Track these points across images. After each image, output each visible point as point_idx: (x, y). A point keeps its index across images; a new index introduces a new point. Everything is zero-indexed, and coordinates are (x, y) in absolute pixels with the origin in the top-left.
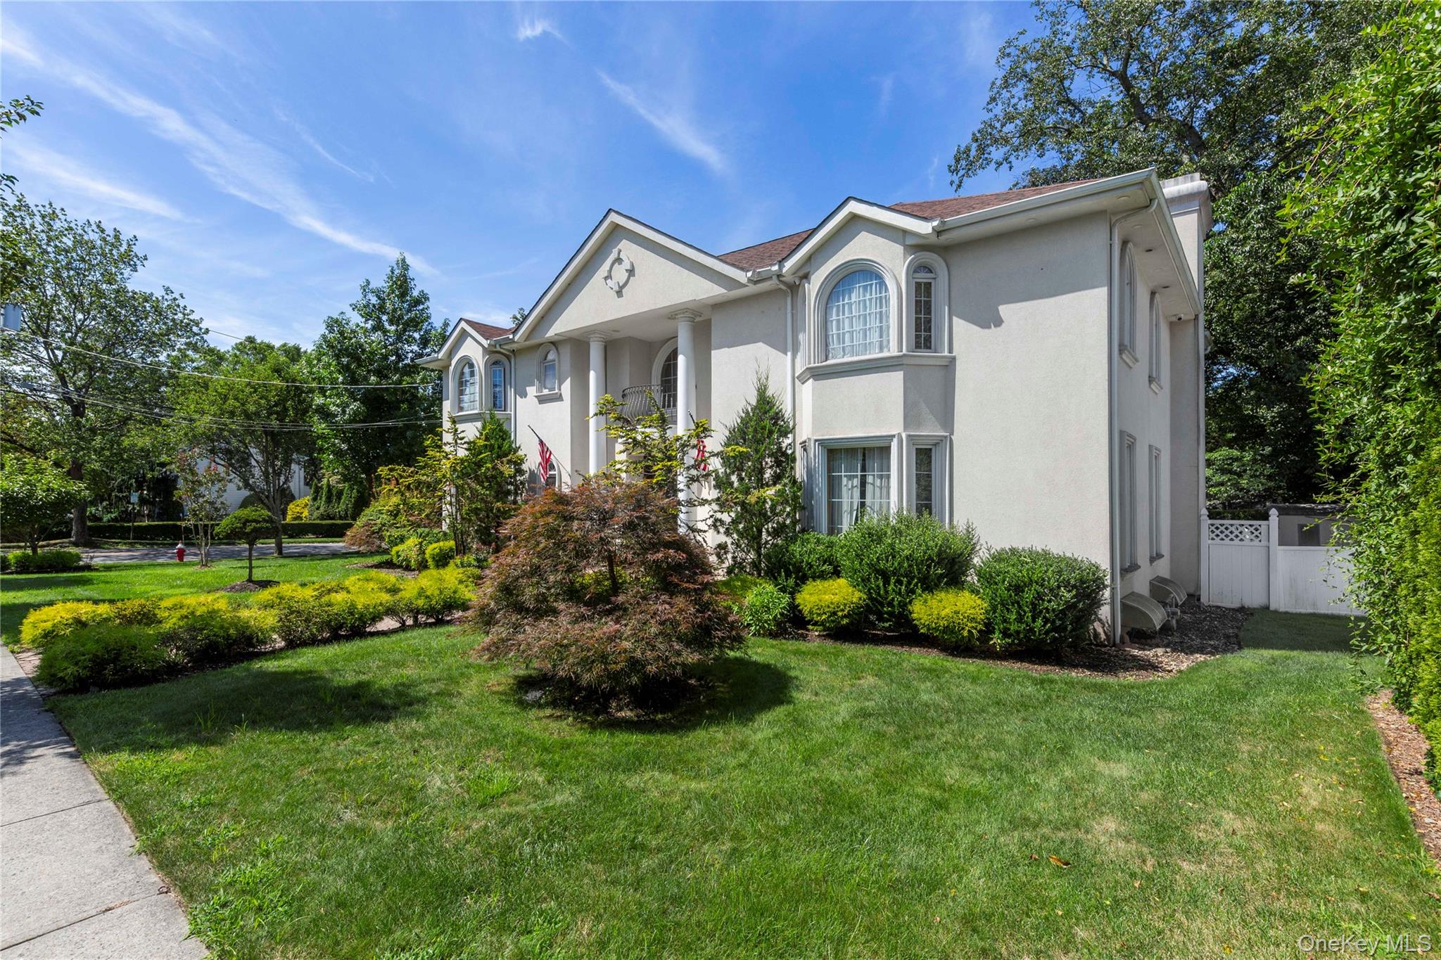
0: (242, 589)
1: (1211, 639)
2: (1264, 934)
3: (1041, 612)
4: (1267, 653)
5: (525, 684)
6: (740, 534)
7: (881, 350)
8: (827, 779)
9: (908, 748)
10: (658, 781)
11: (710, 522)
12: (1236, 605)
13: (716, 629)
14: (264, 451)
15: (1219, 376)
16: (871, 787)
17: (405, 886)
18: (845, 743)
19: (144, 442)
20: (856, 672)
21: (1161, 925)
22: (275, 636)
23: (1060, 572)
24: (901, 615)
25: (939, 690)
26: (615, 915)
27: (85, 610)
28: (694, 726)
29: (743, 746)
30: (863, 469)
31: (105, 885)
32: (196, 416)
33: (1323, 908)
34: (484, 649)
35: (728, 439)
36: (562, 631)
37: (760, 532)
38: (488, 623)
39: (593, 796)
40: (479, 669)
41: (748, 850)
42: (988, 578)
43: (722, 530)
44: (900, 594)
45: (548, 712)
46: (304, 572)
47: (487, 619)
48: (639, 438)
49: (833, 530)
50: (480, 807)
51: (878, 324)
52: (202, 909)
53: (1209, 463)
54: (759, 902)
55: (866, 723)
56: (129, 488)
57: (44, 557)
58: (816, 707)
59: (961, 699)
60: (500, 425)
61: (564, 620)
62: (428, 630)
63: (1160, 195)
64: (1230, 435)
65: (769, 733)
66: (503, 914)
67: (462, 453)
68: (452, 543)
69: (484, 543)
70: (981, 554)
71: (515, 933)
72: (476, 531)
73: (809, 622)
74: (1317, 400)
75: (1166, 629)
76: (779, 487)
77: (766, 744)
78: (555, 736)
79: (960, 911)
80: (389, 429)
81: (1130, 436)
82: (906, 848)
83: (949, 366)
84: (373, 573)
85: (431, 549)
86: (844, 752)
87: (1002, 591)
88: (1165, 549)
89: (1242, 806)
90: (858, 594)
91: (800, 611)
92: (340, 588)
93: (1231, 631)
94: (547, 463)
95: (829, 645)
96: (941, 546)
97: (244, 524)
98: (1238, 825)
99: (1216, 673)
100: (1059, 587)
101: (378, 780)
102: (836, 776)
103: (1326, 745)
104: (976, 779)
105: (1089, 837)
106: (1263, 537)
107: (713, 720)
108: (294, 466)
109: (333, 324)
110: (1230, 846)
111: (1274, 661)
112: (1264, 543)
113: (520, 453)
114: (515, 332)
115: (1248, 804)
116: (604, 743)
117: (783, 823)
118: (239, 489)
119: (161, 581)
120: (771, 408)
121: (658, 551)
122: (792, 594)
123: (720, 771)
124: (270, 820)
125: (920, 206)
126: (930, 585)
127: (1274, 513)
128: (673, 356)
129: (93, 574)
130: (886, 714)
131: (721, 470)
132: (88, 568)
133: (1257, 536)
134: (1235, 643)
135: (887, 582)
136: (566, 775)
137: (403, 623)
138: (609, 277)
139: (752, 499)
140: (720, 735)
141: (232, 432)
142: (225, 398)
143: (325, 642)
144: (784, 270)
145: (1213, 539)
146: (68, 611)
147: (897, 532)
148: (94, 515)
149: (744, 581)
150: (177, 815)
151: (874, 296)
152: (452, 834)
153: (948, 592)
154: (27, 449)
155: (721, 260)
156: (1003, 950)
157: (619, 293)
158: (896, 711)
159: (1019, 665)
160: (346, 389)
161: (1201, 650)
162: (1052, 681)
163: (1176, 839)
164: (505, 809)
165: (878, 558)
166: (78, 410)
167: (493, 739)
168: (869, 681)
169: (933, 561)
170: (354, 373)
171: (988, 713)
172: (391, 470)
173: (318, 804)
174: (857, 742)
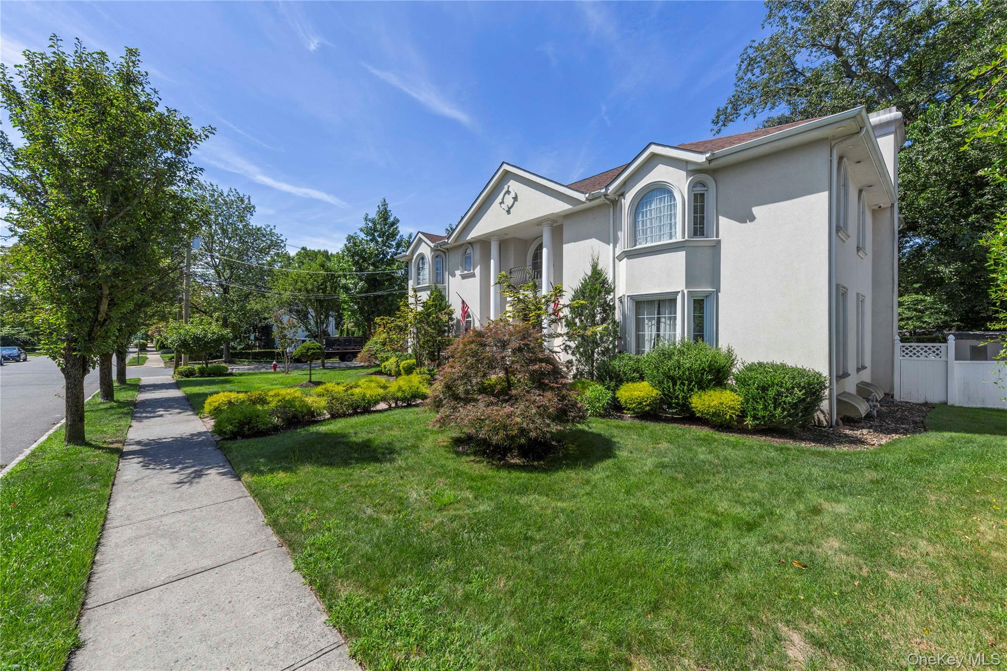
0: (307, 386)
1: (902, 423)
2: (954, 624)
3: (780, 404)
4: (947, 435)
5: (458, 442)
6: (581, 354)
7: (671, 238)
8: (641, 505)
9: (693, 488)
10: (538, 501)
11: (562, 347)
12: (921, 401)
13: (570, 412)
14: (316, 310)
15: (908, 245)
16: (669, 511)
17: (401, 552)
18: (652, 483)
19: (258, 307)
20: (656, 440)
21: (875, 611)
22: (325, 412)
23: (794, 378)
24: (684, 405)
25: (710, 452)
26: (518, 577)
27: (233, 396)
28: (557, 470)
29: (588, 482)
30: (659, 313)
31: (252, 540)
32: (282, 292)
33: (1000, 609)
34: (437, 421)
35: (574, 297)
36: (480, 411)
37: (593, 352)
38: (438, 407)
39: (500, 507)
40: (432, 432)
41: (594, 545)
42: (743, 381)
43: (570, 352)
44: (683, 391)
45: (472, 458)
46: (336, 377)
47: (438, 404)
48: (521, 297)
49: (639, 351)
50: (438, 510)
51: (669, 222)
52: (300, 557)
53: (900, 304)
54: (604, 575)
55: (664, 471)
56: (249, 332)
57: (211, 369)
58: (631, 461)
59: (726, 459)
60: (440, 292)
61: (481, 405)
62: (404, 410)
63: (868, 125)
64: (917, 286)
65: (602, 475)
66: (455, 571)
67: (420, 309)
68: (414, 361)
69: (432, 361)
70: (738, 366)
71: (462, 583)
72: (427, 354)
73: (624, 409)
74: (993, 257)
75: (869, 417)
76: (605, 325)
77: (602, 482)
78: (477, 472)
79: (733, 592)
80: (379, 296)
81: (844, 287)
82: (695, 550)
83: (716, 246)
84: (374, 377)
85: (403, 364)
86: (651, 488)
87: (753, 390)
88: (868, 362)
89: (933, 537)
90: (655, 391)
91: (619, 402)
92: (357, 386)
93: (918, 419)
94: (466, 313)
95: (637, 422)
96: (711, 361)
97: (307, 350)
98: (930, 549)
99: (908, 446)
100: (793, 388)
101: (383, 492)
102: (647, 503)
103: (997, 499)
104: (739, 509)
105: (820, 550)
106: (943, 354)
107: (569, 466)
108: (331, 319)
109: (350, 238)
110: (925, 563)
111: (952, 440)
112: (943, 358)
113: (451, 308)
114: (448, 238)
115: (938, 536)
116: (504, 477)
117: (615, 530)
118: (303, 331)
119: (267, 381)
120: (600, 277)
121: (536, 364)
122: (614, 391)
123: (574, 497)
124: (330, 511)
125: (697, 144)
126: (703, 386)
127: (951, 338)
128: (540, 247)
129: (234, 377)
130: (676, 466)
131: (570, 316)
132: (231, 374)
133: (937, 354)
134: (921, 427)
135: (675, 384)
136: (486, 495)
137: (390, 406)
138: (502, 202)
139: (588, 333)
140: (573, 475)
141: (300, 300)
142: (296, 282)
143: (350, 415)
144: (609, 192)
145: (903, 356)
146: (225, 397)
147: (681, 353)
148: (233, 347)
149: (583, 383)
150: (284, 506)
151: (666, 204)
152: (425, 525)
153: (715, 390)
154: (203, 312)
155: (569, 188)
156: (764, 618)
157: (508, 212)
158: (683, 465)
159: (764, 438)
160: (357, 275)
161: (896, 431)
162: (788, 449)
163: (884, 556)
164: (452, 512)
165: (669, 369)
166: (226, 290)
167: (443, 472)
168: (664, 445)
169: (705, 370)
170: (361, 265)
171: (745, 468)
172: (382, 319)
173: (353, 505)
174: (659, 483)
